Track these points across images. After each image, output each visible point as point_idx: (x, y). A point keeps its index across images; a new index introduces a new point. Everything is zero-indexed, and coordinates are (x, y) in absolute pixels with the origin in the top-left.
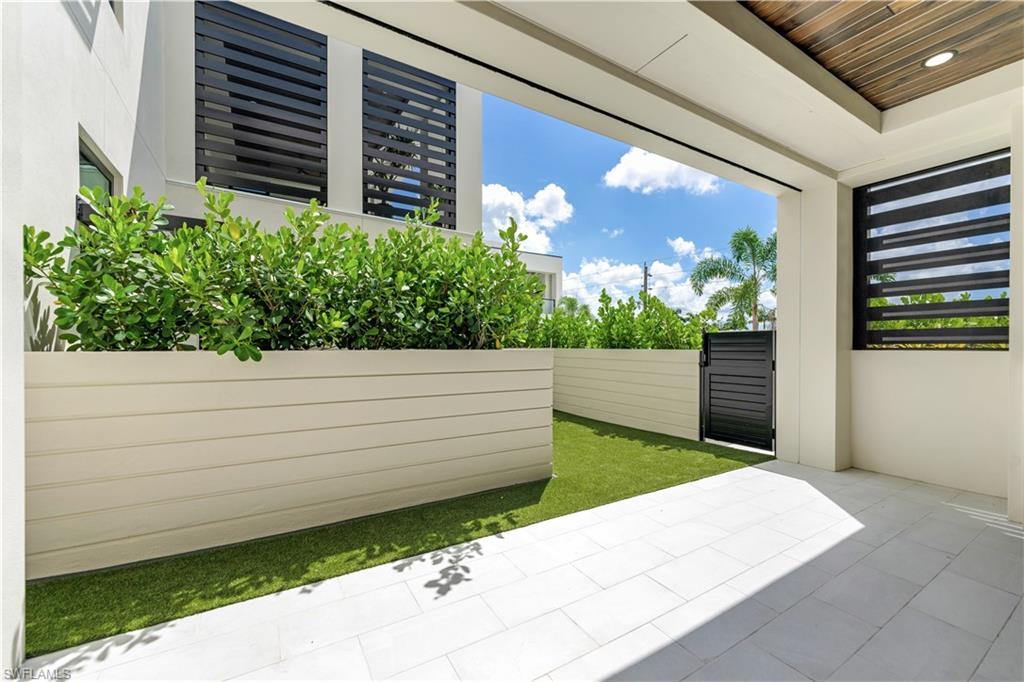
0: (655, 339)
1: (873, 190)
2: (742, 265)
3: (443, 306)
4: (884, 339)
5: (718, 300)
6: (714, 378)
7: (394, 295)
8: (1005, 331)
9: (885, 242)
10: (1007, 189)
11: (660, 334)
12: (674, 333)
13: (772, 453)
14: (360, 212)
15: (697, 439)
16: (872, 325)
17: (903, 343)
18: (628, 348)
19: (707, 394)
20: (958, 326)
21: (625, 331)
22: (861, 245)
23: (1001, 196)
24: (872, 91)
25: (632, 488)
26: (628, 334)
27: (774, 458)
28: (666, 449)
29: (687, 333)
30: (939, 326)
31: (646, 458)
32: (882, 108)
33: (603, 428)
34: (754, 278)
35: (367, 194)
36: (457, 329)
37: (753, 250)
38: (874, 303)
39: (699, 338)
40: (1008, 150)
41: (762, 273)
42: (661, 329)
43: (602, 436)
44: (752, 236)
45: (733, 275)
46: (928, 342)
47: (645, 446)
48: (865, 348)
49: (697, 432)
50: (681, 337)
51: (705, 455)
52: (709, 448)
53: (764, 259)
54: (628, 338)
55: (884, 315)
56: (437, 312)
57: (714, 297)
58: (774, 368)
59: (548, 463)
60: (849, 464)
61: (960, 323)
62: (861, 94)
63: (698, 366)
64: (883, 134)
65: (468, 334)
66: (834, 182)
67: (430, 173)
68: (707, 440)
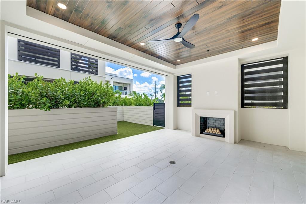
0: (146, 104)
3: (92, 98)
6: (156, 113)
7: (81, 96)
8: (191, 104)
9: (181, 87)
10: (191, 80)
13: (165, 127)
14: (70, 70)
15: (153, 126)
16: (179, 102)
22: (178, 87)
23: (190, 81)
26: (140, 103)
32: (176, 65)
35: (72, 65)
36: (95, 103)
38: (180, 98)
40: (191, 74)
42: (147, 102)
48: (179, 106)
49: (153, 124)
56: (90, 100)
59: (116, 131)
60: (176, 128)
63: (153, 110)
64: (176, 69)
65: (98, 104)
66: (173, 75)
67: (91, 60)
68: (155, 126)
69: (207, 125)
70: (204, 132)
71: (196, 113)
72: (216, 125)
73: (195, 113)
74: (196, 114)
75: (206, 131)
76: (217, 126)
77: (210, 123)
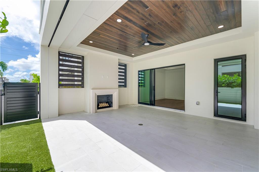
13: (38, 118)
64: (77, 47)
66: (58, 49)
70: (99, 108)
73: (95, 93)
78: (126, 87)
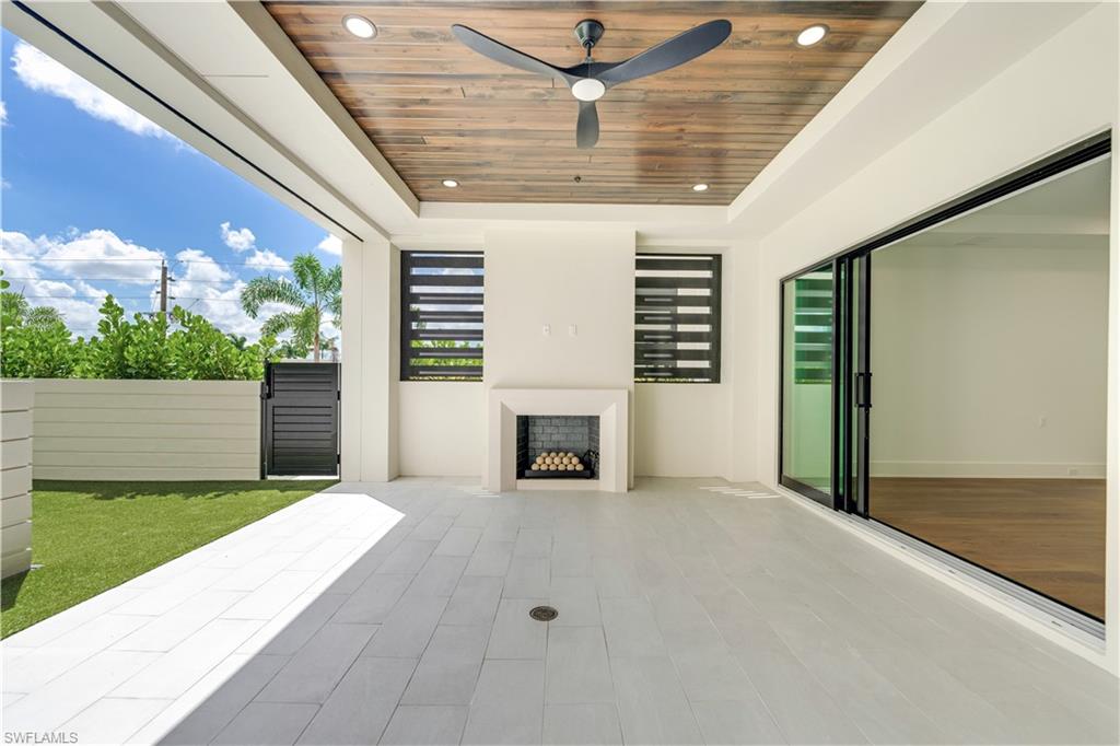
0: (201, 368)
1: (414, 255)
2: (303, 292)
4: (421, 373)
5: (276, 326)
6: (277, 411)
8: (480, 369)
9: (421, 298)
10: (482, 276)
11: (207, 361)
12: (227, 362)
13: (337, 477)
15: (258, 478)
16: (413, 362)
17: (433, 375)
18: (156, 378)
19: (270, 428)
20: (462, 364)
21: (150, 356)
22: (406, 298)
24: (413, 185)
25: (181, 546)
26: (154, 360)
27: (339, 481)
28: (217, 496)
29: (244, 362)
30: (452, 364)
31: (195, 511)
32: (420, 200)
33: (109, 490)
34: (314, 306)
37: (315, 279)
38: (414, 344)
39: (261, 369)
41: (324, 303)
42: (207, 356)
43: (112, 498)
44: (315, 264)
45: (293, 300)
46: (446, 376)
47: (187, 498)
48: (409, 380)
49: (258, 471)
50: (236, 366)
51: (269, 492)
52: (273, 485)
53: (326, 288)
54: (154, 364)
55: (421, 354)
57: (271, 322)
58: (339, 398)
59: (23, 550)
60: (397, 474)
61: (463, 362)
62: (407, 184)
63: (259, 398)
64: (421, 219)
66: (387, 243)
68: (270, 478)
69: (530, 445)
70: (527, 473)
71: (507, 404)
72: (558, 442)
73: (502, 405)
74: (503, 407)
75: (534, 467)
76: (562, 445)
77: (540, 437)
78: (716, 380)
